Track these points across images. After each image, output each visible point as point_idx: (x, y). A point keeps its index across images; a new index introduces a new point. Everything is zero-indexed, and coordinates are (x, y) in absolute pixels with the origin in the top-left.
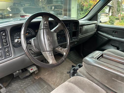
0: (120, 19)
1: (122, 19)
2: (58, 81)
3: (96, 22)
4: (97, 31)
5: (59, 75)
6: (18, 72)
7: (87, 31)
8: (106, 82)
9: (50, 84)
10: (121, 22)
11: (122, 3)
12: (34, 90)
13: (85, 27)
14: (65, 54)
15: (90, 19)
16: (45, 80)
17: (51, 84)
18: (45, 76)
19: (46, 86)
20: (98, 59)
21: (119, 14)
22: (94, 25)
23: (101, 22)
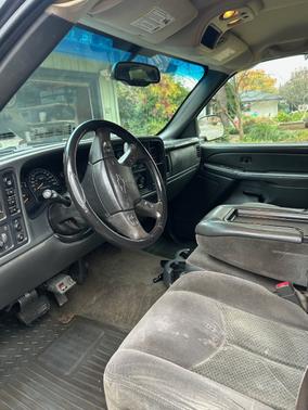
0: (242, 132)
1: (246, 132)
2: (133, 309)
3: (195, 139)
4: (202, 162)
5: (132, 291)
6: (27, 295)
7: (180, 165)
8: (261, 264)
9: (113, 324)
10: (245, 140)
11: (237, 89)
12: (72, 352)
13: (176, 155)
14: (159, 215)
15: (179, 135)
16: (95, 318)
17: (117, 322)
18: (90, 307)
19: (103, 333)
20: (229, 219)
21: (236, 119)
22: (192, 148)
23: (206, 140)
